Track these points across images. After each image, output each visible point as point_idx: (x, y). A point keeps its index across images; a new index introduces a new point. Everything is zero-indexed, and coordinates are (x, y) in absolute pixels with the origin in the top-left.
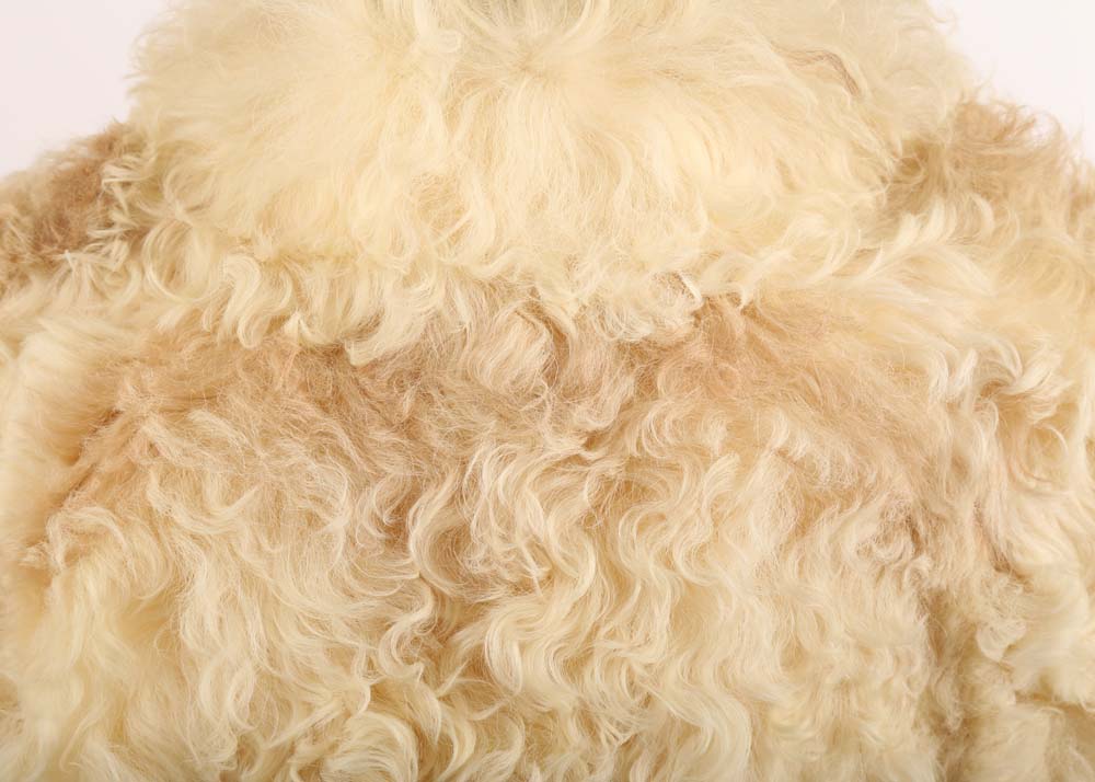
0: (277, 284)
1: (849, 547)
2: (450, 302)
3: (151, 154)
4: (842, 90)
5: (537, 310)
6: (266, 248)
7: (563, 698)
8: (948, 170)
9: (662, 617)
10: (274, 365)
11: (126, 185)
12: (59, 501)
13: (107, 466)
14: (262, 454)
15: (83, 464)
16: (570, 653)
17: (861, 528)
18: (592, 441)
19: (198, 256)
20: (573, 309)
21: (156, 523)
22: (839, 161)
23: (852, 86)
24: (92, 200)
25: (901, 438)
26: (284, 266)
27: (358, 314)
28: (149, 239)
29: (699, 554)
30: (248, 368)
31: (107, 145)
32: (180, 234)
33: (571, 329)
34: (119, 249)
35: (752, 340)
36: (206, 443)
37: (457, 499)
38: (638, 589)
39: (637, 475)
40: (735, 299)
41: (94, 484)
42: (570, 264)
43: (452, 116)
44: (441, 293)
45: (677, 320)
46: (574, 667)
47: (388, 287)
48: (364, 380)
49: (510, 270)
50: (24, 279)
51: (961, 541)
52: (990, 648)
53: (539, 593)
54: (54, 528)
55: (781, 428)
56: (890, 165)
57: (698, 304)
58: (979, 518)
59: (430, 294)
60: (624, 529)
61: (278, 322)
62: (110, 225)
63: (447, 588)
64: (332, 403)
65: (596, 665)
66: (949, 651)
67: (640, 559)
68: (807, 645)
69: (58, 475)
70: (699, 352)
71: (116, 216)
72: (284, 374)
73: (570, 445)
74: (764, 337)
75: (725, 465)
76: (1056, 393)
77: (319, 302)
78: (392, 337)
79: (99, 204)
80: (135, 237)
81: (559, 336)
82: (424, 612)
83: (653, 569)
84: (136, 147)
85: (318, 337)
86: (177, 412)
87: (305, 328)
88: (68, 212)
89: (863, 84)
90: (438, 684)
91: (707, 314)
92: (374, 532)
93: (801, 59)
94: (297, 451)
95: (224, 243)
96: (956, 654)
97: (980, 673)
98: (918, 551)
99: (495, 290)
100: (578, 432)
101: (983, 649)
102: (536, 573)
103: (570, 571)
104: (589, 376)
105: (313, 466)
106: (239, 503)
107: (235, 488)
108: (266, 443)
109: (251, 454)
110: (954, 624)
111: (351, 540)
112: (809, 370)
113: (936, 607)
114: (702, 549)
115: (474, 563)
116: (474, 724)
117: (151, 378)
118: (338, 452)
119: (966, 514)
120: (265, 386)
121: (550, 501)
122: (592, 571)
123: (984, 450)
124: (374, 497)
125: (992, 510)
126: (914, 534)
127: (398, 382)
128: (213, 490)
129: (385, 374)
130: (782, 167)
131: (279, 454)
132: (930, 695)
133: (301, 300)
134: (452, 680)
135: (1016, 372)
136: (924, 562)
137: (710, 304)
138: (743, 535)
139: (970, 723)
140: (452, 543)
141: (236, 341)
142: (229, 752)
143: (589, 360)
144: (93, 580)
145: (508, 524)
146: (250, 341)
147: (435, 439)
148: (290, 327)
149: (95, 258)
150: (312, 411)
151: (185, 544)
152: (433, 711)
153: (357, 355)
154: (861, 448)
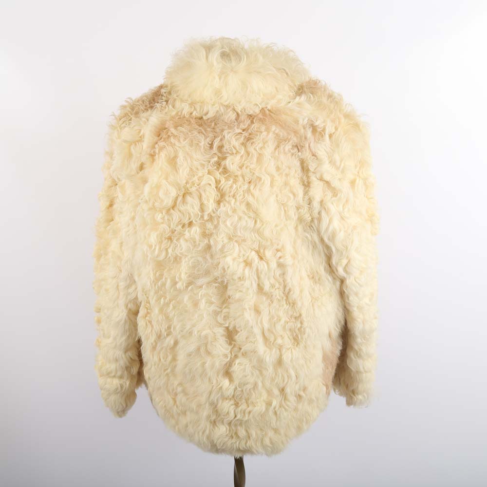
0: (191, 107)
1: (287, 150)
2: (220, 108)
3: (169, 88)
4: (285, 75)
5: (234, 110)
6: (190, 101)
7: (239, 173)
8: (306, 90)
9: (255, 159)
10: (191, 120)
11: (165, 93)
12: (156, 143)
13: (164, 136)
14: (189, 133)
15: (161, 136)
16: (240, 165)
17: (288, 147)
18: (243, 130)
19: (178, 104)
20: (240, 110)
21: (173, 145)
22: (286, 88)
23: (287, 74)
24: (160, 95)
25: (296, 132)
26: (192, 104)
27: (205, 111)
28: (169, 102)
29: (261, 148)
30: (187, 120)
31: (161, 87)
32: (175, 100)
33: (240, 113)
34: (164, 103)
35: (270, 115)
36: (181, 132)
37: (221, 140)
38: (251, 154)
39: (250, 136)
40: (267, 108)
41: (162, 139)
42: (240, 102)
43: (220, 78)
44: (218, 107)
45: (257, 111)
46: (241, 168)
47: (210, 107)
48: (206, 121)
49: (230, 103)
50: (147, 110)
51: (306, 150)
52: (312, 169)
53: (235, 155)
54: (156, 146)
55: (273, 128)
56: (296, 89)
57: (261, 108)
58: (309, 146)
59: (217, 107)
60: (249, 144)
61: (191, 114)
62: (162, 99)
63: (220, 155)
64: (200, 125)
65: (244, 167)
66: (305, 170)
67: (251, 149)
68: (280, 166)
69: (156, 138)
70: (261, 116)
71: (163, 98)
72: (193, 121)
73: (240, 131)
74: (272, 114)
75: (265, 133)
76: (322, 126)
77: (198, 110)
78: (211, 115)
79: (161, 96)
80: (167, 101)
81: (238, 114)
82: (216, 159)
83: (253, 151)
84: (166, 86)
85: (198, 115)
86: (176, 127)
87: (196, 114)
88: (155, 98)
89: (289, 74)
90: (218, 170)
91: (262, 110)
92: (208, 145)
93: (279, 69)
94: (195, 133)
95: (182, 101)
96: (306, 170)
97: (310, 174)
98: (299, 152)
99: (227, 107)
100: (241, 129)
101: (310, 169)
102: (234, 151)
103: (240, 151)
104: (243, 119)
105: (198, 135)
106: (186, 141)
107: (185, 139)
108: (190, 132)
109: (188, 134)
110: (305, 165)
111: (204, 147)
112: (280, 120)
113: (302, 162)
114: (262, 147)
115: (224, 150)
116: (225, 177)
117: (171, 122)
118: (202, 132)
119: (307, 145)
120: (190, 123)
121: (236, 140)
122: (243, 151)
123: (309, 134)
124: (208, 139)
125: (312, 145)
126: (298, 149)
127: (211, 122)
128: (181, 140)
129: (209, 120)
130: (276, 88)
131: (192, 134)
132: (302, 178)
133: (195, 109)
134: (221, 170)
135: (315, 121)
136: (300, 153)
137: (263, 108)
138: (268, 146)
139: (309, 183)
140: (220, 148)
141: (185, 117)
142: (185, 182)
143: (242, 118)
144: (163, 154)
145: (230, 143)
146: (187, 116)
147: (218, 130)
148: (194, 114)
149: (161, 104)
150: (198, 127)
151: (177, 148)
152: (218, 175)
153: (205, 118)
154: (288, 133)
